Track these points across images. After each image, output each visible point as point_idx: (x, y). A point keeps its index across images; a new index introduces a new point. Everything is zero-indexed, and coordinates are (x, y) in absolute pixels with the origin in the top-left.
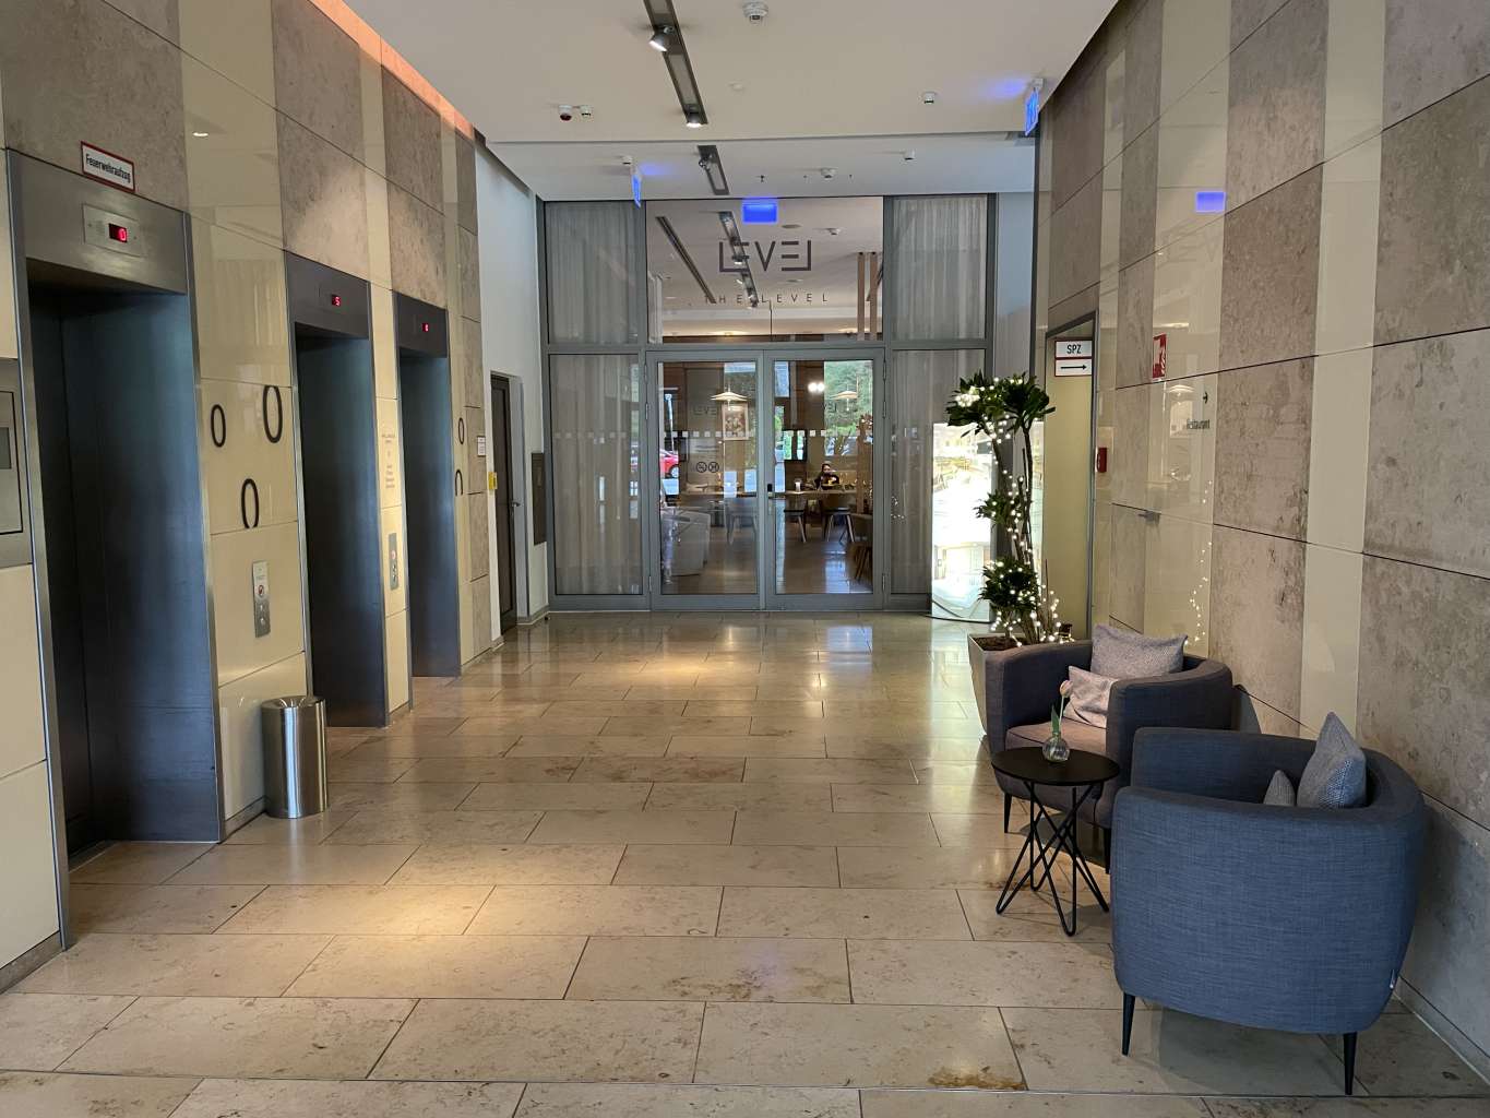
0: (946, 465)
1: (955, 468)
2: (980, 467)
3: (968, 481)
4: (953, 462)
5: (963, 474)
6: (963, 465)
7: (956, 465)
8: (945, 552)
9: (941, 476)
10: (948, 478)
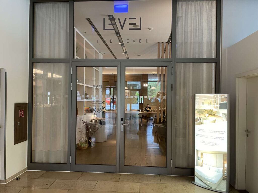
0: (203, 113)
1: (207, 115)
2: (221, 115)
3: (215, 121)
4: (206, 112)
5: (212, 118)
6: (212, 113)
7: (208, 113)
8: (202, 154)
9: (200, 118)
10: (204, 119)
